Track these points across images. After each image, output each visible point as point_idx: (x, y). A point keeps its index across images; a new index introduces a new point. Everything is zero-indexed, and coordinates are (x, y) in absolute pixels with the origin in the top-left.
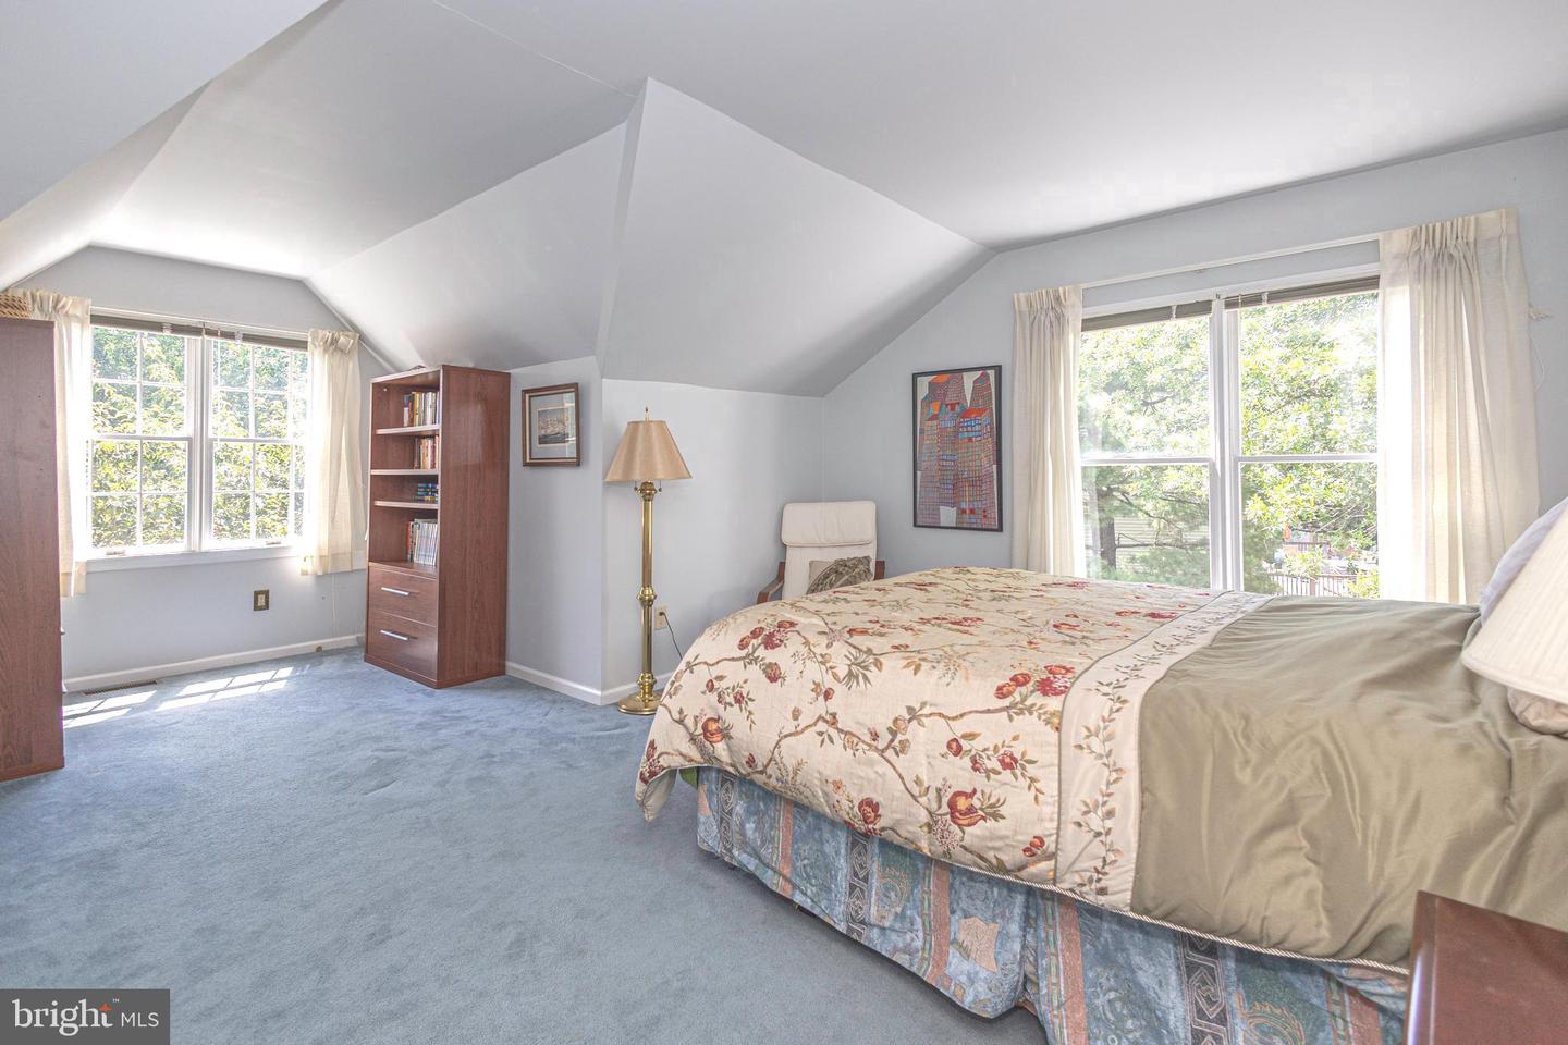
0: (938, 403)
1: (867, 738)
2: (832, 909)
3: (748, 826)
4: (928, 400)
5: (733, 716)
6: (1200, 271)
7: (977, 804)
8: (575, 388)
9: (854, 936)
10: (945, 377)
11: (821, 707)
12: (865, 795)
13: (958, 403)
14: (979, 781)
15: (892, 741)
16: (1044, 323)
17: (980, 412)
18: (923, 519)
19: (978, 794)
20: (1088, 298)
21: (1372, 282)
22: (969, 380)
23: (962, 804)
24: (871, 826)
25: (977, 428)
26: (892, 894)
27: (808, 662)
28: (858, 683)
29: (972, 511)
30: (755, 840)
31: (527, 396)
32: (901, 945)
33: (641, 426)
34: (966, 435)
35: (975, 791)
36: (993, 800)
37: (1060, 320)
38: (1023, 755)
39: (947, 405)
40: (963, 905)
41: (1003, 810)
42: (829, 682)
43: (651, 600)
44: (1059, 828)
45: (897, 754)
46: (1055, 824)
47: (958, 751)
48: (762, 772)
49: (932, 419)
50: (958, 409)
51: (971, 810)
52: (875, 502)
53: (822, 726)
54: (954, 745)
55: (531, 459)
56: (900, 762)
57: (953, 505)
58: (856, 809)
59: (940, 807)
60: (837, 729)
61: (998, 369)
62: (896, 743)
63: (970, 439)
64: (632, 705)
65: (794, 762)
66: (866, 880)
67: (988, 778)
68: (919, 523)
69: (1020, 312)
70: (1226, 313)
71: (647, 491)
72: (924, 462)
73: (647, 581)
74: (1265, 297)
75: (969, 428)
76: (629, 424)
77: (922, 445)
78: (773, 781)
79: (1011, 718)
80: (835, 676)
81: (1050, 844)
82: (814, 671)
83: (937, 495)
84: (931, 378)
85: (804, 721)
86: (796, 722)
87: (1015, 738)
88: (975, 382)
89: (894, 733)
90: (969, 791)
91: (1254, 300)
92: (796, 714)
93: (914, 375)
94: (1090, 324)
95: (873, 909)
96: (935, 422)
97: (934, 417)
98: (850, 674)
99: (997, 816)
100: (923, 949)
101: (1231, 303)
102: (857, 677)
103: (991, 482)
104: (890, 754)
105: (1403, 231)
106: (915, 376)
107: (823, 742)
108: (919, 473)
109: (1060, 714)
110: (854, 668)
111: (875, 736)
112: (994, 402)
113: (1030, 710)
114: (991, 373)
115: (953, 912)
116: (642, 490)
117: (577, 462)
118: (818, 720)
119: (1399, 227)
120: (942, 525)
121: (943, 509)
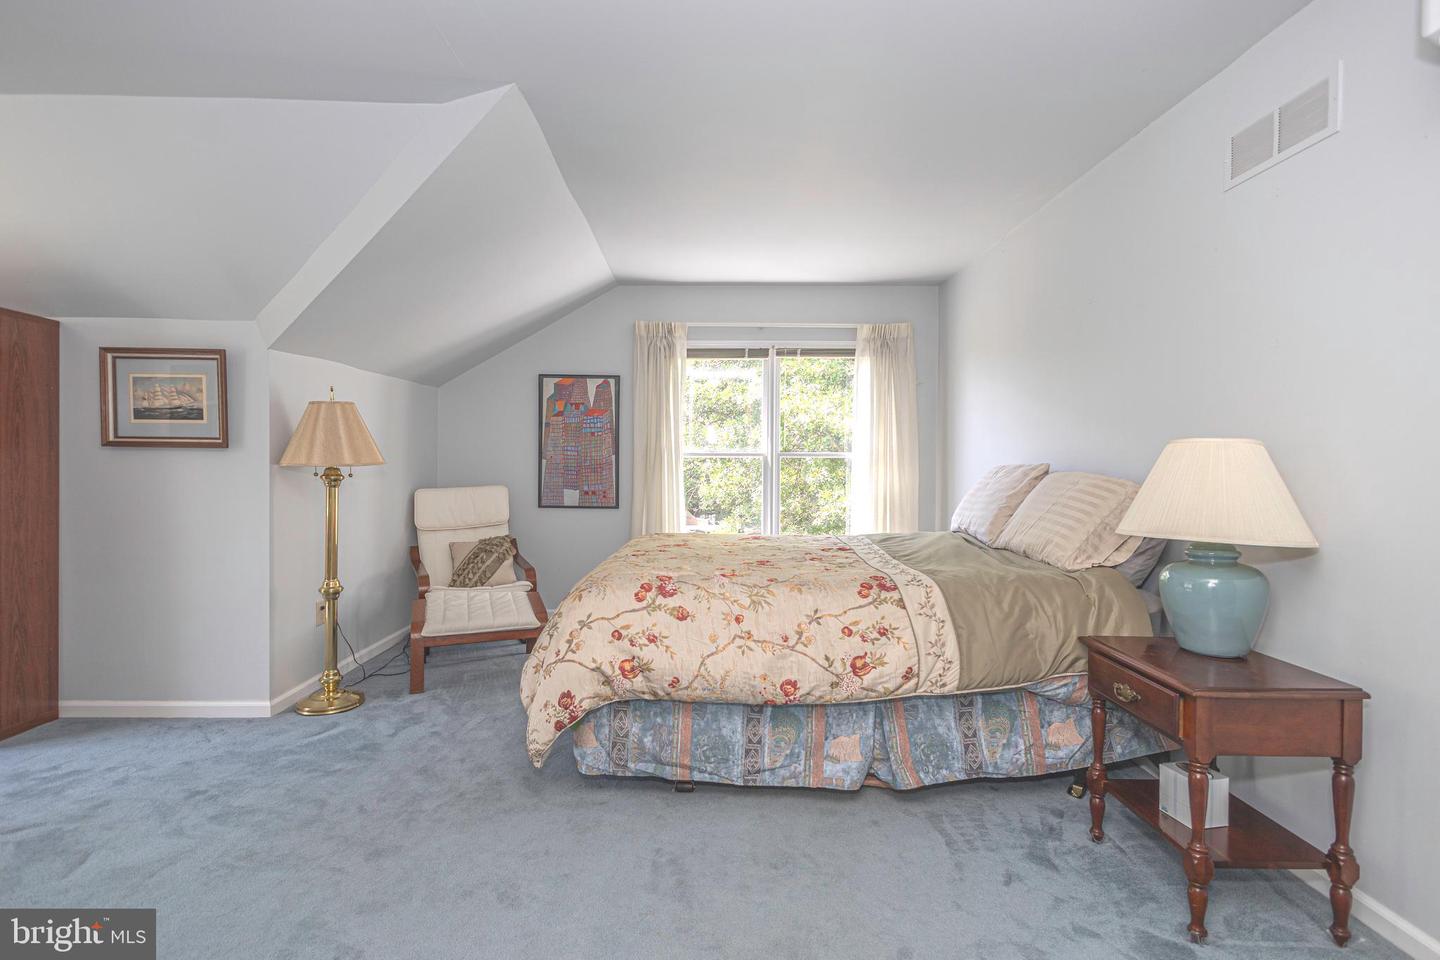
0: (563, 402)
1: (781, 642)
2: (730, 773)
3: (645, 740)
4: (553, 399)
5: (648, 653)
6: (761, 328)
7: (868, 660)
8: (220, 356)
9: (751, 784)
10: (571, 380)
11: (735, 629)
12: (784, 679)
13: (583, 404)
14: (868, 647)
15: (800, 638)
16: (658, 346)
17: (602, 412)
18: (546, 500)
19: (869, 655)
20: (692, 333)
21: (851, 352)
22: (592, 386)
23: (859, 663)
24: (792, 698)
25: (599, 425)
26: (783, 744)
27: (712, 601)
28: (763, 607)
29: (594, 493)
30: (654, 748)
31: (109, 356)
32: (788, 775)
33: (323, 406)
34: (589, 430)
35: (866, 654)
36: (878, 656)
37: (671, 347)
38: (890, 625)
39: (572, 404)
40: (833, 732)
41: (885, 660)
42: (737, 610)
43: (337, 593)
44: (919, 660)
45: (806, 646)
46: (917, 658)
47: (850, 633)
48: (687, 688)
49: (557, 415)
50: (582, 408)
51: (865, 665)
52: (506, 486)
53: (739, 642)
54: (846, 630)
55: (116, 436)
56: (809, 651)
57: (575, 488)
58: (779, 690)
59: (845, 669)
60: (754, 641)
61: (617, 378)
62: (803, 639)
63: (593, 434)
64: (316, 705)
65: (722, 672)
66: (759, 742)
67: (873, 644)
68: (544, 503)
69: (640, 337)
70: (776, 358)
71: (333, 477)
72: (549, 451)
73: (332, 570)
74: (799, 352)
75: (592, 425)
76: (310, 403)
77: (547, 436)
78: (699, 692)
79: (876, 608)
80: (741, 606)
81: (915, 669)
82: (719, 606)
83: (561, 480)
84: (557, 380)
85: (722, 642)
86: (715, 645)
87: (883, 618)
88: (598, 387)
89: (800, 634)
90: (862, 654)
91: (792, 353)
92: (713, 639)
93: (540, 375)
94: (693, 353)
95: (767, 760)
96: (560, 418)
97: (560, 414)
98: (753, 602)
99: (883, 664)
100: (805, 770)
101: (780, 353)
102: (760, 603)
103: (610, 469)
104: (800, 647)
105: (868, 325)
106: (541, 377)
107: (743, 653)
108: (544, 461)
109: (901, 600)
110: (754, 598)
111: (786, 639)
112: (614, 404)
113: (885, 600)
114: (612, 382)
115: (826, 739)
116: (327, 475)
117: (223, 442)
118: (734, 639)
119: (867, 323)
120: (566, 505)
121: (567, 492)
